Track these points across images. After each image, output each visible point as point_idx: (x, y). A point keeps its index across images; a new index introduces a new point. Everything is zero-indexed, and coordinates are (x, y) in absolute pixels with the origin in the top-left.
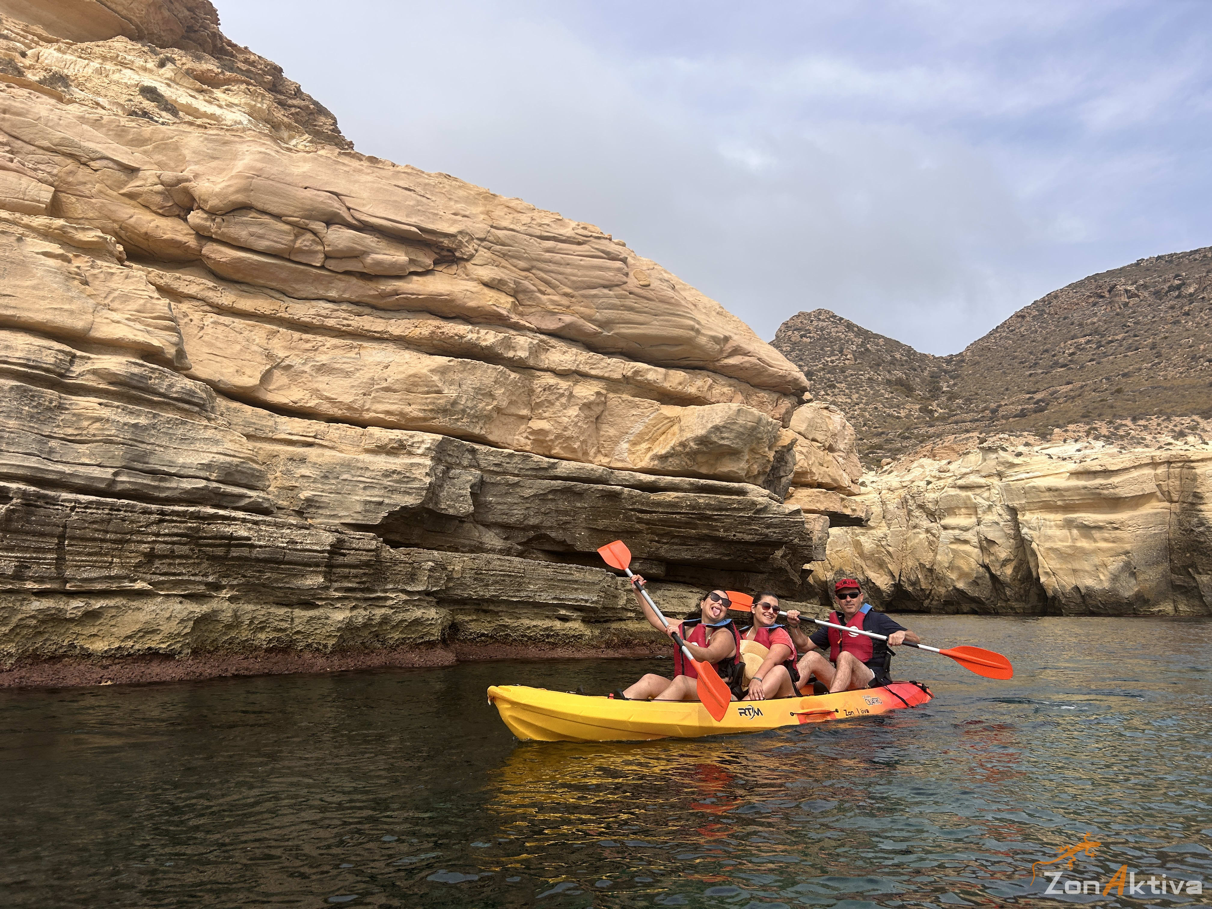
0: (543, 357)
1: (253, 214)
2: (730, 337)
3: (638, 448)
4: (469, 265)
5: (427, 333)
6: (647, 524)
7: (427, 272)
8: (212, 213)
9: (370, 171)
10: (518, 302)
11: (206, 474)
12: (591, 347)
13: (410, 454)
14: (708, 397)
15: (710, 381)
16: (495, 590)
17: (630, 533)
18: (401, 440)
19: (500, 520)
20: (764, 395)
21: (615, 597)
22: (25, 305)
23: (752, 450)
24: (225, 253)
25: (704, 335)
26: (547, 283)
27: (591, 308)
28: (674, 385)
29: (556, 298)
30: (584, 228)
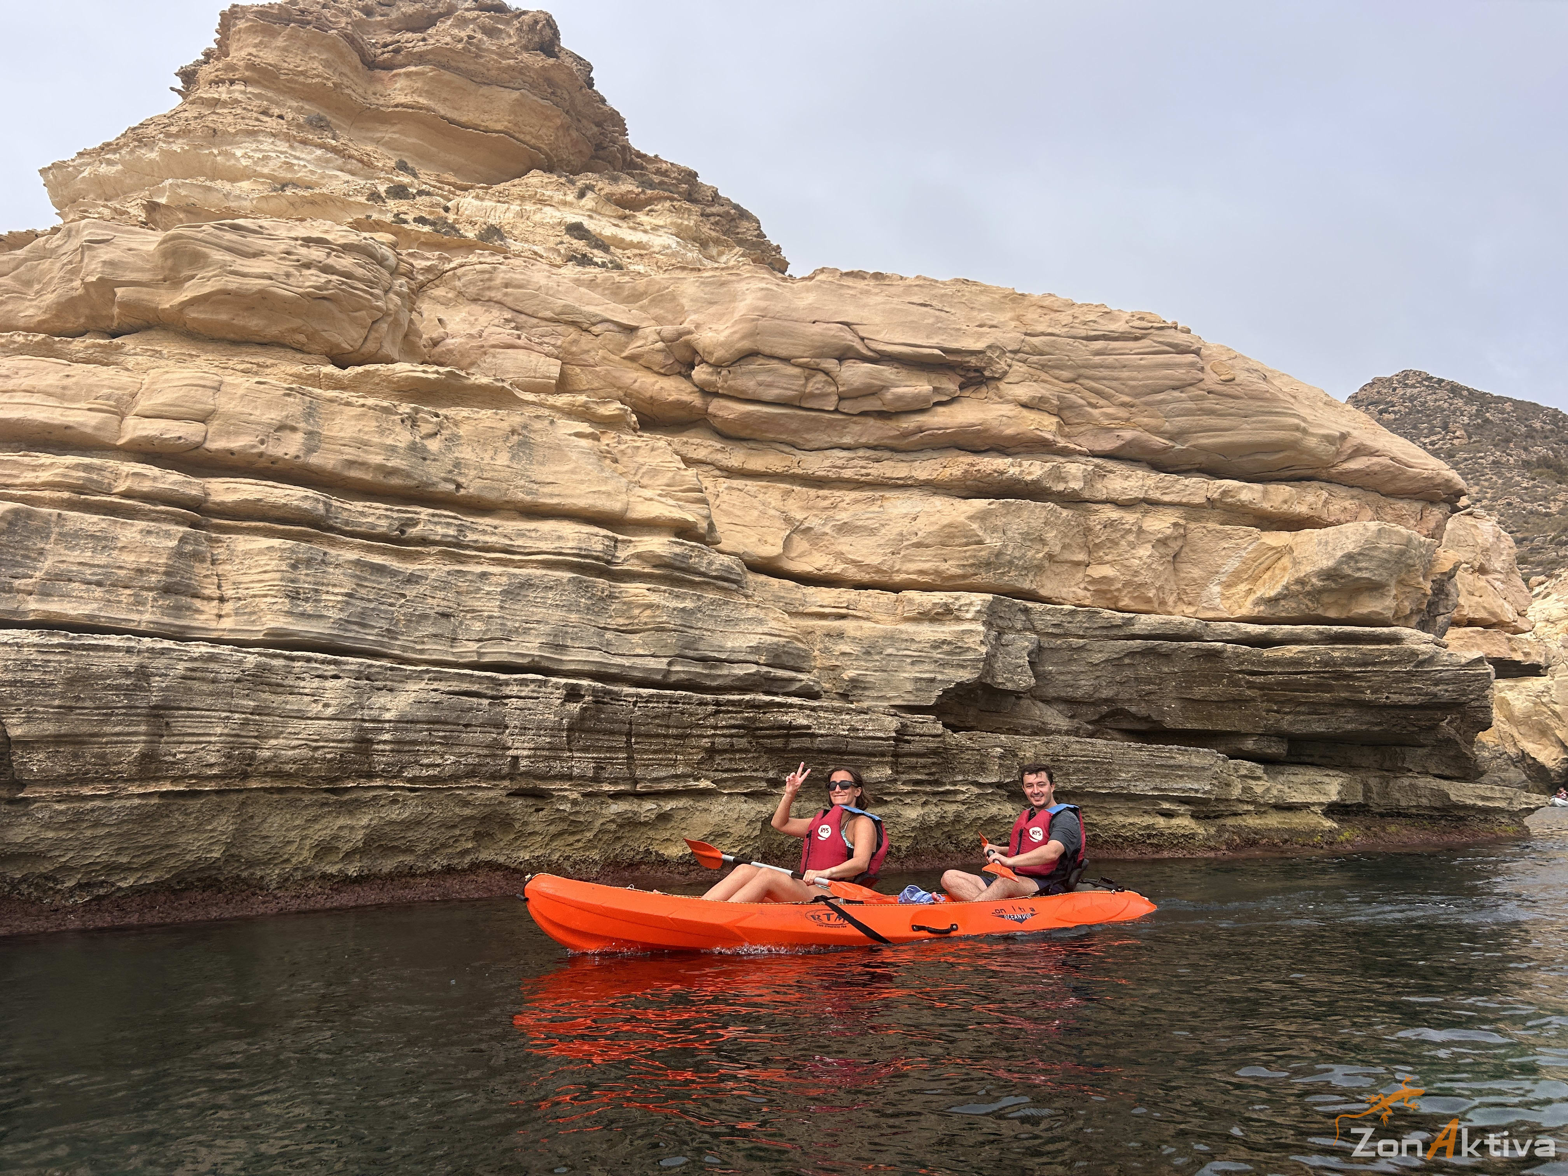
0: (1099, 486)
1: (761, 361)
2: (1349, 434)
3: (1233, 590)
4: (1002, 385)
5: (959, 473)
6: (1261, 689)
7: (953, 400)
8: (717, 366)
9: (877, 290)
10: (1064, 422)
11: (755, 658)
12: (1157, 466)
13: (958, 619)
14: (1325, 516)
15: (1325, 494)
16: (1079, 781)
17: (1239, 702)
18: (946, 604)
19: (1063, 694)
20: (1403, 506)
21: (1228, 785)
22: (567, 492)
23: (1401, 582)
24: (733, 409)
25: (1313, 435)
26: (1100, 393)
27: (1158, 417)
28: (1276, 504)
29: (1110, 410)
30: (1141, 319)
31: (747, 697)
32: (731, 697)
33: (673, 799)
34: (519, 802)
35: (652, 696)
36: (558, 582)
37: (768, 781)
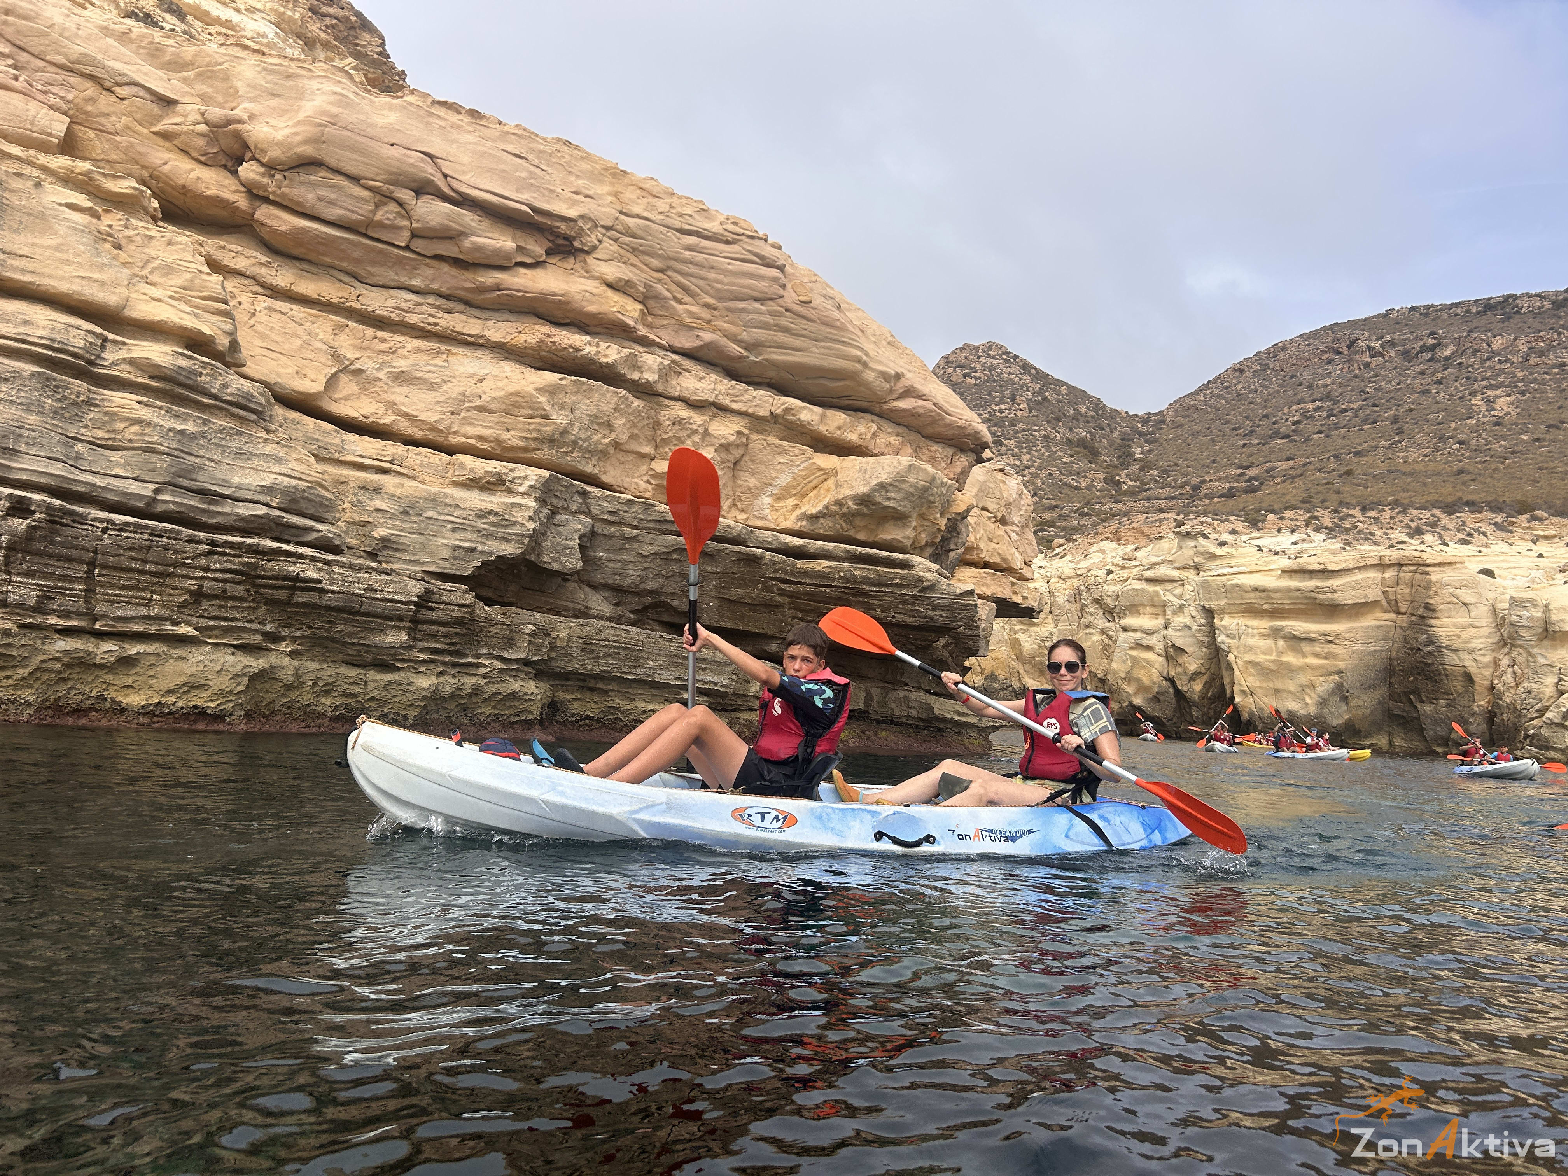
0: (674, 382)
1: (325, 174)
2: (903, 374)
3: (783, 504)
4: (590, 260)
5: (534, 341)
6: (791, 597)
7: (537, 264)
8: (271, 167)
9: (470, 129)
10: (648, 311)
11: (268, 499)
12: (732, 374)
13: (510, 491)
14: (871, 447)
15: (874, 427)
16: (607, 665)
17: (769, 606)
18: (499, 474)
19: (611, 581)
20: (938, 450)
22: (46, 271)
23: (921, 516)
24: (285, 221)
25: (872, 369)
26: (685, 289)
27: (737, 325)
28: (831, 429)
29: (694, 309)
30: (735, 223)
31: (249, 541)
32: (230, 538)
33: (142, 642)
35: (128, 524)
36: (16, 374)
37: (265, 634)
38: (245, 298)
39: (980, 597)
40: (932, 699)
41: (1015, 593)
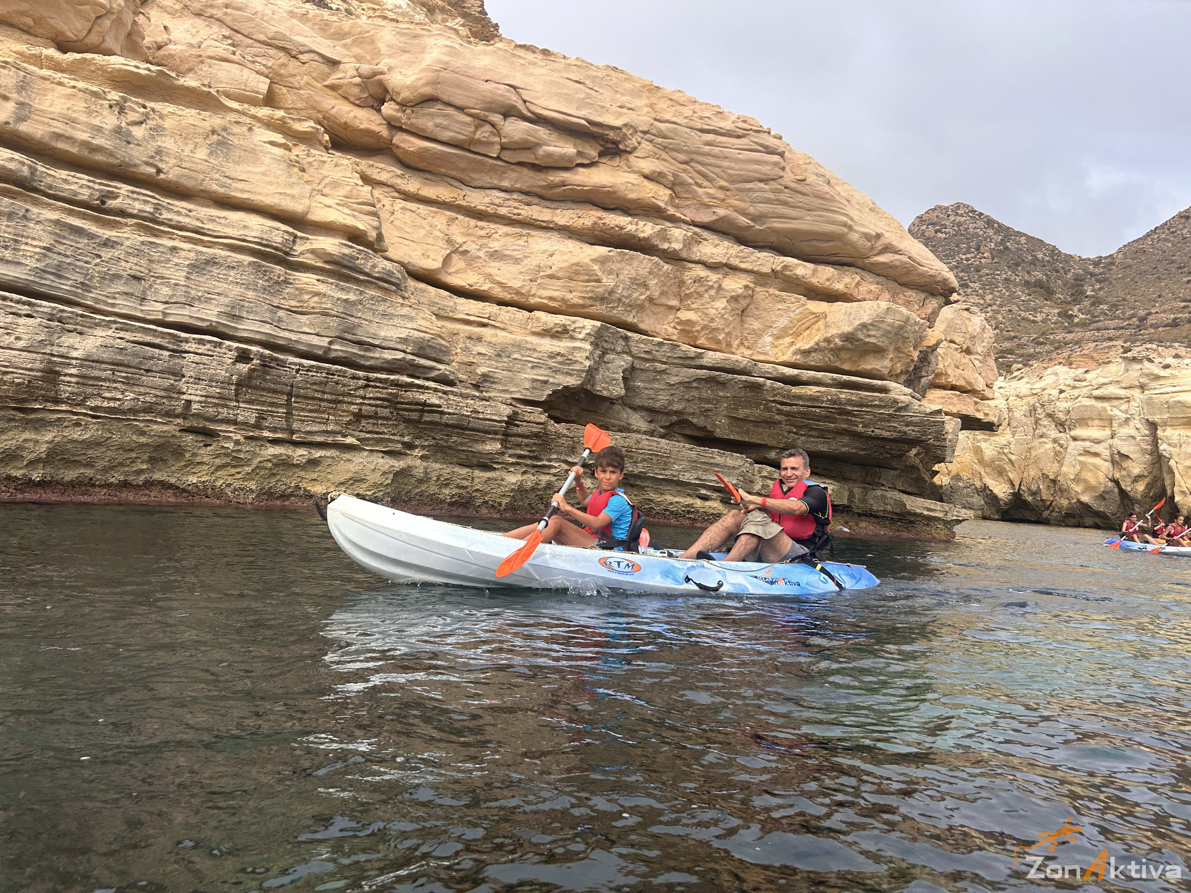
1: (440, 107)
2: (882, 235)
3: (780, 342)
4: (631, 158)
5: (589, 224)
6: (786, 415)
7: (592, 164)
8: (403, 105)
9: (543, 64)
10: (676, 195)
11: (403, 347)
12: (741, 241)
13: (572, 338)
14: (855, 294)
15: (858, 278)
16: (643, 468)
17: (770, 423)
18: (564, 325)
19: (646, 404)
20: (912, 295)
21: (752, 482)
22: (257, 190)
23: (897, 349)
24: (413, 143)
25: (856, 231)
26: (704, 176)
27: (745, 202)
28: (821, 281)
29: (712, 191)
30: (744, 121)
31: (392, 377)
32: (379, 376)
33: (323, 449)
34: (190, 438)
35: (312, 366)
36: (240, 264)
37: (404, 443)
38: (386, 201)
39: (947, 414)
40: (905, 498)
41: (978, 410)
